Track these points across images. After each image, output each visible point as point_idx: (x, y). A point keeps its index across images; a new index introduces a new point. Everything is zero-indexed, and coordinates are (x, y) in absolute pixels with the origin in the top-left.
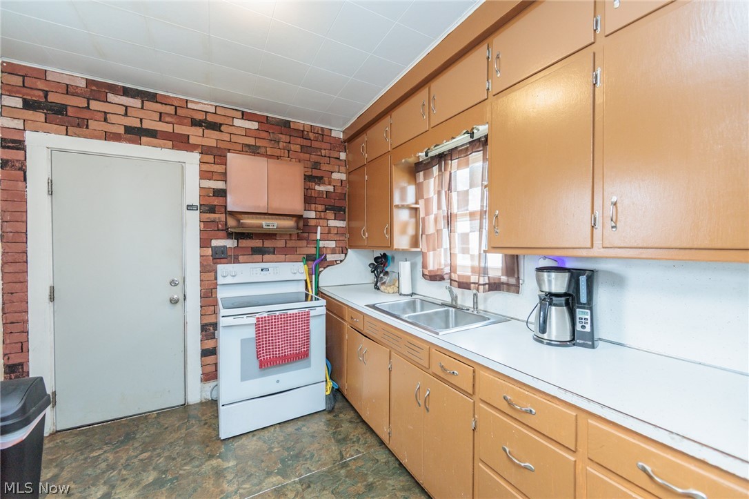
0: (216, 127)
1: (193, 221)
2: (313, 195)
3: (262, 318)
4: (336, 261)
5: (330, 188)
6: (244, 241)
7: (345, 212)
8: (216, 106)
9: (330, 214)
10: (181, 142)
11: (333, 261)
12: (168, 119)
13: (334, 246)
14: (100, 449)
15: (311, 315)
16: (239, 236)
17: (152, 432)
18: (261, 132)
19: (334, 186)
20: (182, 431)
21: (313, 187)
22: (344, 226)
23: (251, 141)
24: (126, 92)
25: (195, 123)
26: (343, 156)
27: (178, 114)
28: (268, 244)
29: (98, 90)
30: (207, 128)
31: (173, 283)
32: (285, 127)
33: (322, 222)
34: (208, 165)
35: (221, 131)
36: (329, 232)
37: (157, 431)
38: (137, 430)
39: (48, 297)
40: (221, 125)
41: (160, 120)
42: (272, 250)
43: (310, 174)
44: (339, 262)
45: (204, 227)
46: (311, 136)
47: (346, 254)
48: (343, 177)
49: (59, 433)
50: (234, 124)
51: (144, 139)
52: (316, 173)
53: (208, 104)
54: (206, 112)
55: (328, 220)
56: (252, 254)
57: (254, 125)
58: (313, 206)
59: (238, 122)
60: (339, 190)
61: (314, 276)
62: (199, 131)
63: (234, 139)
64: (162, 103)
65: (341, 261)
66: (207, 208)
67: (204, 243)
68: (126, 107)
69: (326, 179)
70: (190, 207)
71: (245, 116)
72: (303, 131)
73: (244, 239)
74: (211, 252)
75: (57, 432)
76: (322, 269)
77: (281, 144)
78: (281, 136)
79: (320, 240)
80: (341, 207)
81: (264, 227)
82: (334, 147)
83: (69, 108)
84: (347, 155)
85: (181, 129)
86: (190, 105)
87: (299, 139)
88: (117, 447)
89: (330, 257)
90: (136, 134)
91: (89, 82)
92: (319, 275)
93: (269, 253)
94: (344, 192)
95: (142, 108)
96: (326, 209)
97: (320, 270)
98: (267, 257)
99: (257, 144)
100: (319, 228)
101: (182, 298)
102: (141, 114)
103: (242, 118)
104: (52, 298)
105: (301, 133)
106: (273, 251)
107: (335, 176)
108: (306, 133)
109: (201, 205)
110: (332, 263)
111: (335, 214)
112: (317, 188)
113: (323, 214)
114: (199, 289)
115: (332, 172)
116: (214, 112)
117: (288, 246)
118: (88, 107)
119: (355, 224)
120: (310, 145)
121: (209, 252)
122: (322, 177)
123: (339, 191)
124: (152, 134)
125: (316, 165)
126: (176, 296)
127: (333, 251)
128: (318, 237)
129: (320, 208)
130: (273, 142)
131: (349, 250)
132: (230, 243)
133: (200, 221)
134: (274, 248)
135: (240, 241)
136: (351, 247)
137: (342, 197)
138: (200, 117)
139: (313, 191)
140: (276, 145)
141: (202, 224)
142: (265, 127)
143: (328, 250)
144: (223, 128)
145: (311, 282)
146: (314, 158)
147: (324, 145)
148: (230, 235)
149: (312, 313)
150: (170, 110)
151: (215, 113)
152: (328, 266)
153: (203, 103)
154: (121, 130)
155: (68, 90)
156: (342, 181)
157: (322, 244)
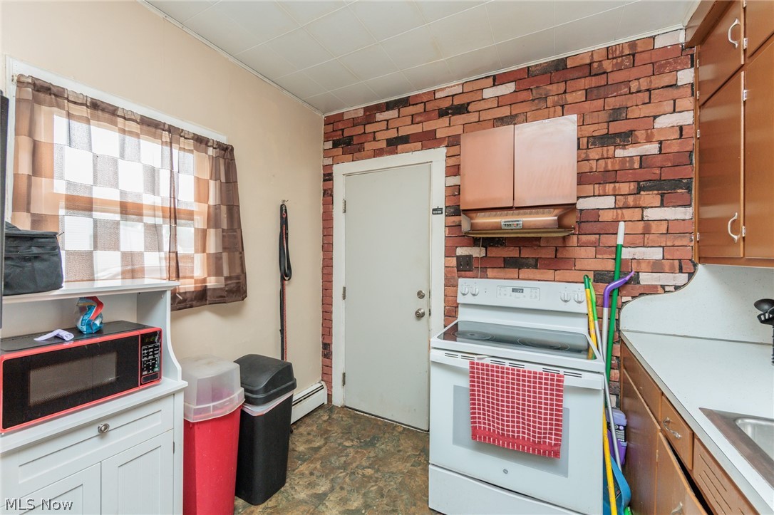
0: (462, 109)
1: (439, 225)
2: (610, 168)
3: (478, 364)
4: (663, 287)
5: (653, 148)
6: (494, 249)
7: (689, 190)
8: (463, 84)
9: (651, 198)
10: (428, 140)
11: (655, 287)
12: (418, 119)
13: (660, 257)
14: (352, 440)
15: (565, 384)
16: (488, 242)
17: (388, 448)
18: (519, 93)
19: (661, 143)
20: (408, 465)
21: (611, 153)
22: (687, 217)
23: (505, 111)
24: (389, 106)
25: (443, 113)
26: (686, 76)
27: (427, 110)
28: (527, 253)
29: (371, 112)
30: (453, 114)
31: (421, 295)
32: (557, 70)
33: (628, 214)
34: (453, 158)
35: (468, 112)
36: (646, 232)
37: (392, 450)
38: (381, 438)
39: (341, 296)
40: (468, 104)
41: (412, 123)
42: (533, 262)
43: (606, 131)
44: (672, 289)
45: (449, 233)
46: (608, 65)
47: (691, 275)
48: (687, 118)
49: (345, 409)
50: (484, 97)
51: (400, 147)
52: (616, 127)
53: (454, 86)
54: (453, 96)
55: (643, 208)
56: (504, 267)
57: (510, 88)
58: (609, 187)
59: (488, 93)
60: (675, 147)
61: (606, 310)
62: (445, 120)
63: (484, 116)
64: (413, 105)
65: (677, 288)
66: (452, 210)
67: (449, 252)
68: (387, 121)
69: (641, 135)
70: (436, 211)
71: (497, 80)
72: (590, 64)
73: (492, 246)
74: (455, 263)
75: (346, 407)
76: (630, 298)
77: (550, 100)
78: (549, 87)
79: (623, 246)
80: (680, 180)
81: (503, 227)
82: (664, 66)
83: (354, 138)
84: (697, 70)
85: (429, 126)
86: (438, 95)
87: (583, 80)
88: (361, 446)
89: (646, 279)
90: (394, 144)
91: (366, 109)
92: (620, 309)
93: (528, 266)
94: (690, 148)
95: (399, 117)
96: (640, 189)
97: (624, 299)
98: (525, 272)
99: (513, 113)
100: (622, 224)
101: (427, 314)
102: (396, 124)
103: (494, 85)
104: (344, 297)
105: (589, 69)
106: (535, 264)
107: (663, 122)
108: (595, 65)
109: (446, 207)
110: (652, 290)
111: (662, 196)
112: (620, 153)
113: (631, 199)
114: (443, 305)
115: (655, 117)
116: (461, 92)
117: (559, 256)
118: (364, 133)
119: (712, 212)
120: (603, 83)
121: (453, 262)
122: (632, 131)
123: (675, 149)
124: (405, 140)
125: (617, 114)
126: (422, 311)
127: (656, 267)
128: (620, 241)
129: (625, 188)
130: (536, 101)
131: (700, 266)
132: (477, 252)
133: (446, 226)
134: (537, 260)
135: (489, 248)
136: (704, 259)
137: (683, 159)
138: (447, 103)
139: (609, 161)
140: (543, 105)
141: (447, 228)
142: (525, 84)
143: (643, 266)
144: (470, 108)
145: (600, 318)
146: (612, 102)
147: (635, 72)
148: (475, 242)
149: (569, 381)
150: (420, 108)
151: (463, 93)
152: (641, 294)
153: (448, 87)
154: (383, 144)
155: (355, 122)
156: (681, 128)
157: (626, 253)
